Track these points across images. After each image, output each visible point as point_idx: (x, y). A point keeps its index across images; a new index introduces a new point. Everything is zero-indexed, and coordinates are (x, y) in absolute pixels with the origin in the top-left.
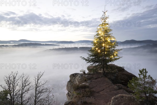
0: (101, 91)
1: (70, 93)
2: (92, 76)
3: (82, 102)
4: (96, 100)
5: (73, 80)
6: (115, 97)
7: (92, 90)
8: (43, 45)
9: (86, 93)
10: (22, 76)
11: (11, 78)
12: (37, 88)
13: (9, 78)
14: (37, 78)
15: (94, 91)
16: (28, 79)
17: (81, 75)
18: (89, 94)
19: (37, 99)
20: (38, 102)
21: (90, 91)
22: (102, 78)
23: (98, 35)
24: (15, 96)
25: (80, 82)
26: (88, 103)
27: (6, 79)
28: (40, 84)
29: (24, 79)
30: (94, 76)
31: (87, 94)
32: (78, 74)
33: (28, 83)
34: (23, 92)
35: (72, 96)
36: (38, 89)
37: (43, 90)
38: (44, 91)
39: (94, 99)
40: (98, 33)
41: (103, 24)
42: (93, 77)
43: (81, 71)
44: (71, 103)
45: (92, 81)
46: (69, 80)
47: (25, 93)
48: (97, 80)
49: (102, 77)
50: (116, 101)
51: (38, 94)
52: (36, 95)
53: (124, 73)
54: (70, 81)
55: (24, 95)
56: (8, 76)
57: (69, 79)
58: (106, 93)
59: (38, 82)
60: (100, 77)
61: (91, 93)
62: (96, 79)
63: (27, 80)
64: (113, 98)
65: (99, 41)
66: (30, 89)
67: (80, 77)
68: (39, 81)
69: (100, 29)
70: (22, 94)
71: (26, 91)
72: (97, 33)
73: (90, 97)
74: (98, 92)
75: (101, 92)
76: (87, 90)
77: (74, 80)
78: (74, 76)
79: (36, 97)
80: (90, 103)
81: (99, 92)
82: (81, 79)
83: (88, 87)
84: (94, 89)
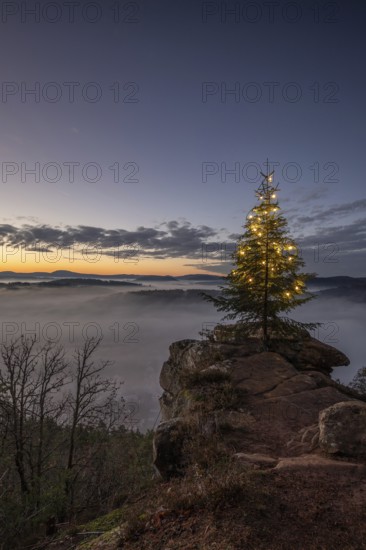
0: (267, 391)
1: (168, 394)
2: (233, 347)
3: (214, 425)
4: (258, 420)
5: (178, 359)
6: (328, 409)
7: (240, 386)
8: (106, 283)
9: (223, 396)
10: (47, 348)
11: (16, 351)
12: (81, 379)
13: (12, 350)
14: (82, 352)
15: (246, 391)
16: (61, 354)
17: (204, 344)
18: (234, 398)
19: (80, 409)
20: (83, 416)
21: (237, 391)
22: (263, 354)
23: (249, 234)
24: (27, 397)
25: (201, 364)
26: (234, 430)
27: (5, 351)
28: (91, 370)
29: (50, 355)
30: (240, 347)
31: (229, 400)
32: (193, 341)
33: (60, 366)
34: (48, 387)
35: (179, 405)
36: (84, 381)
37: (97, 384)
38: (99, 387)
39: (252, 414)
40: (250, 230)
41: (262, 205)
42: (236, 351)
43: (201, 334)
44: (180, 427)
45: (235, 361)
46: (167, 360)
47: (52, 390)
48: (250, 358)
49: (262, 350)
50: (339, 424)
51: (85, 394)
52: (78, 398)
53: (311, 343)
54: (170, 362)
55: (48, 395)
56: (9, 345)
57: (166, 356)
58: (284, 399)
59: (84, 363)
60: (258, 350)
61: (239, 397)
62: (247, 355)
63: (58, 358)
64: (323, 415)
65: (253, 250)
66: (65, 381)
67: (199, 349)
68: (88, 362)
69: (255, 220)
70: (43, 394)
71: (53, 387)
72: (247, 230)
73: (236, 409)
74: (260, 394)
75: (269, 394)
76: (227, 385)
77: (182, 357)
78: (182, 348)
79: (78, 402)
80: (240, 430)
81: (262, 393)
82: (203, 355)
83: (227, 378)
84: (245, 386)
